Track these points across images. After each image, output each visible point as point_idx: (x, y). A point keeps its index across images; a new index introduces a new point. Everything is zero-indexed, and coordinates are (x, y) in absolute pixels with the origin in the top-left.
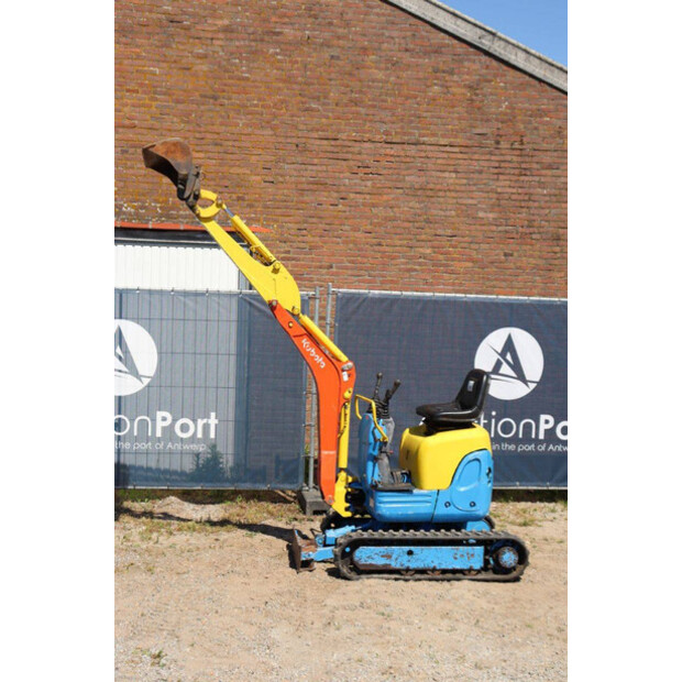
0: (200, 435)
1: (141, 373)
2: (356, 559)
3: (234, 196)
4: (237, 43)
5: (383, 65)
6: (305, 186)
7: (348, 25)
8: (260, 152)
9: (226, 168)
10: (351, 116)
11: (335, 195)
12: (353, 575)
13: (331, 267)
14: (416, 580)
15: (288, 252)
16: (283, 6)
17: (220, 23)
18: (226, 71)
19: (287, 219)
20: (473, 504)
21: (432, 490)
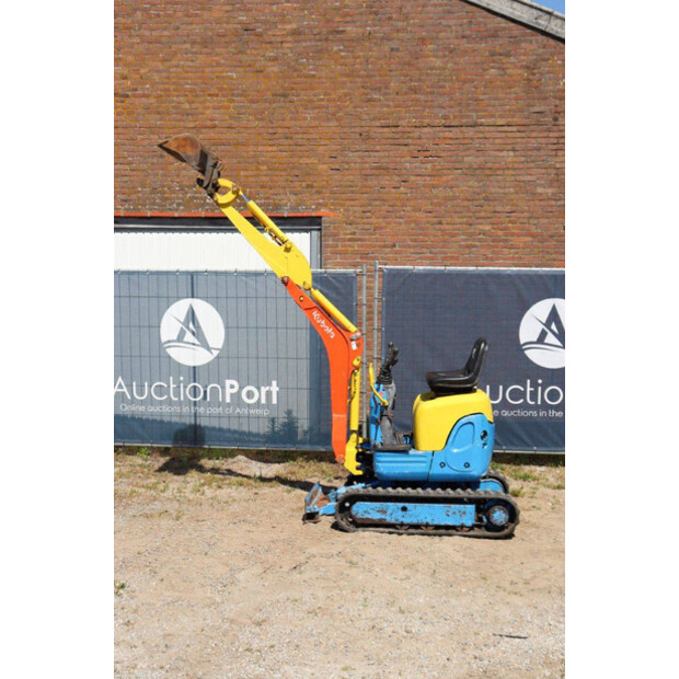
0: (263, 401)
1: (211, 346)
2: (353, 513)
3: (304, 184)
4: (304, 44)
5: (441, 54)
6: (368, 172)
7: (406, 18)
8: (327, 142)
9: (296, 159)
10: (410, 103)
11: (397, 178)
12: (352, 528)
13: (395, 246)
14: (409, 534)
15: (354, 233)
16: (346, 6)
17: (289, 27)
18: (295, 71)
19: (352, 203)
20: (467, 465)
21: (427, 451)
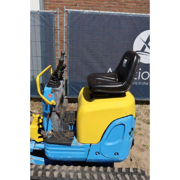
20: (116, 154)
21: (86, 144)
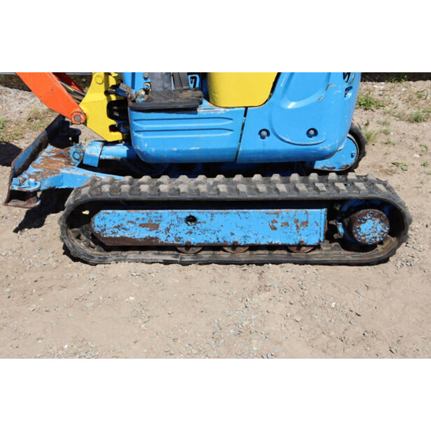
2: (97, 228)
20: (313, 132)
21: (233, 108)
